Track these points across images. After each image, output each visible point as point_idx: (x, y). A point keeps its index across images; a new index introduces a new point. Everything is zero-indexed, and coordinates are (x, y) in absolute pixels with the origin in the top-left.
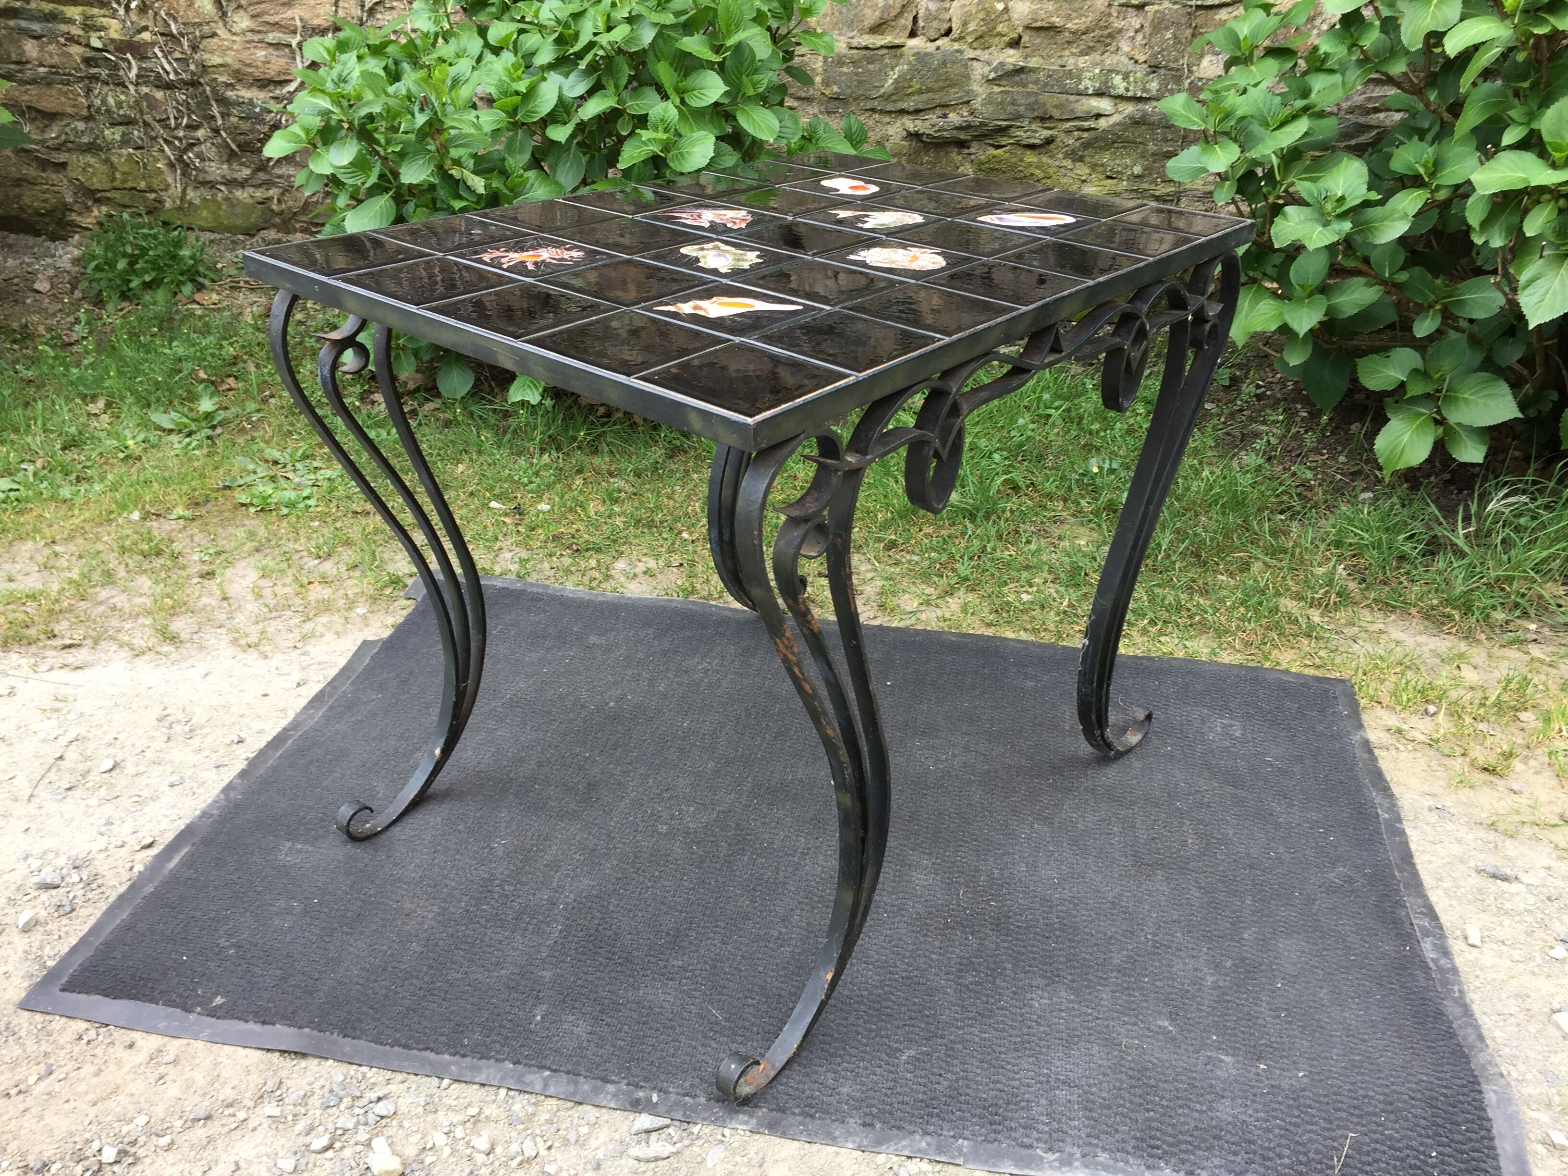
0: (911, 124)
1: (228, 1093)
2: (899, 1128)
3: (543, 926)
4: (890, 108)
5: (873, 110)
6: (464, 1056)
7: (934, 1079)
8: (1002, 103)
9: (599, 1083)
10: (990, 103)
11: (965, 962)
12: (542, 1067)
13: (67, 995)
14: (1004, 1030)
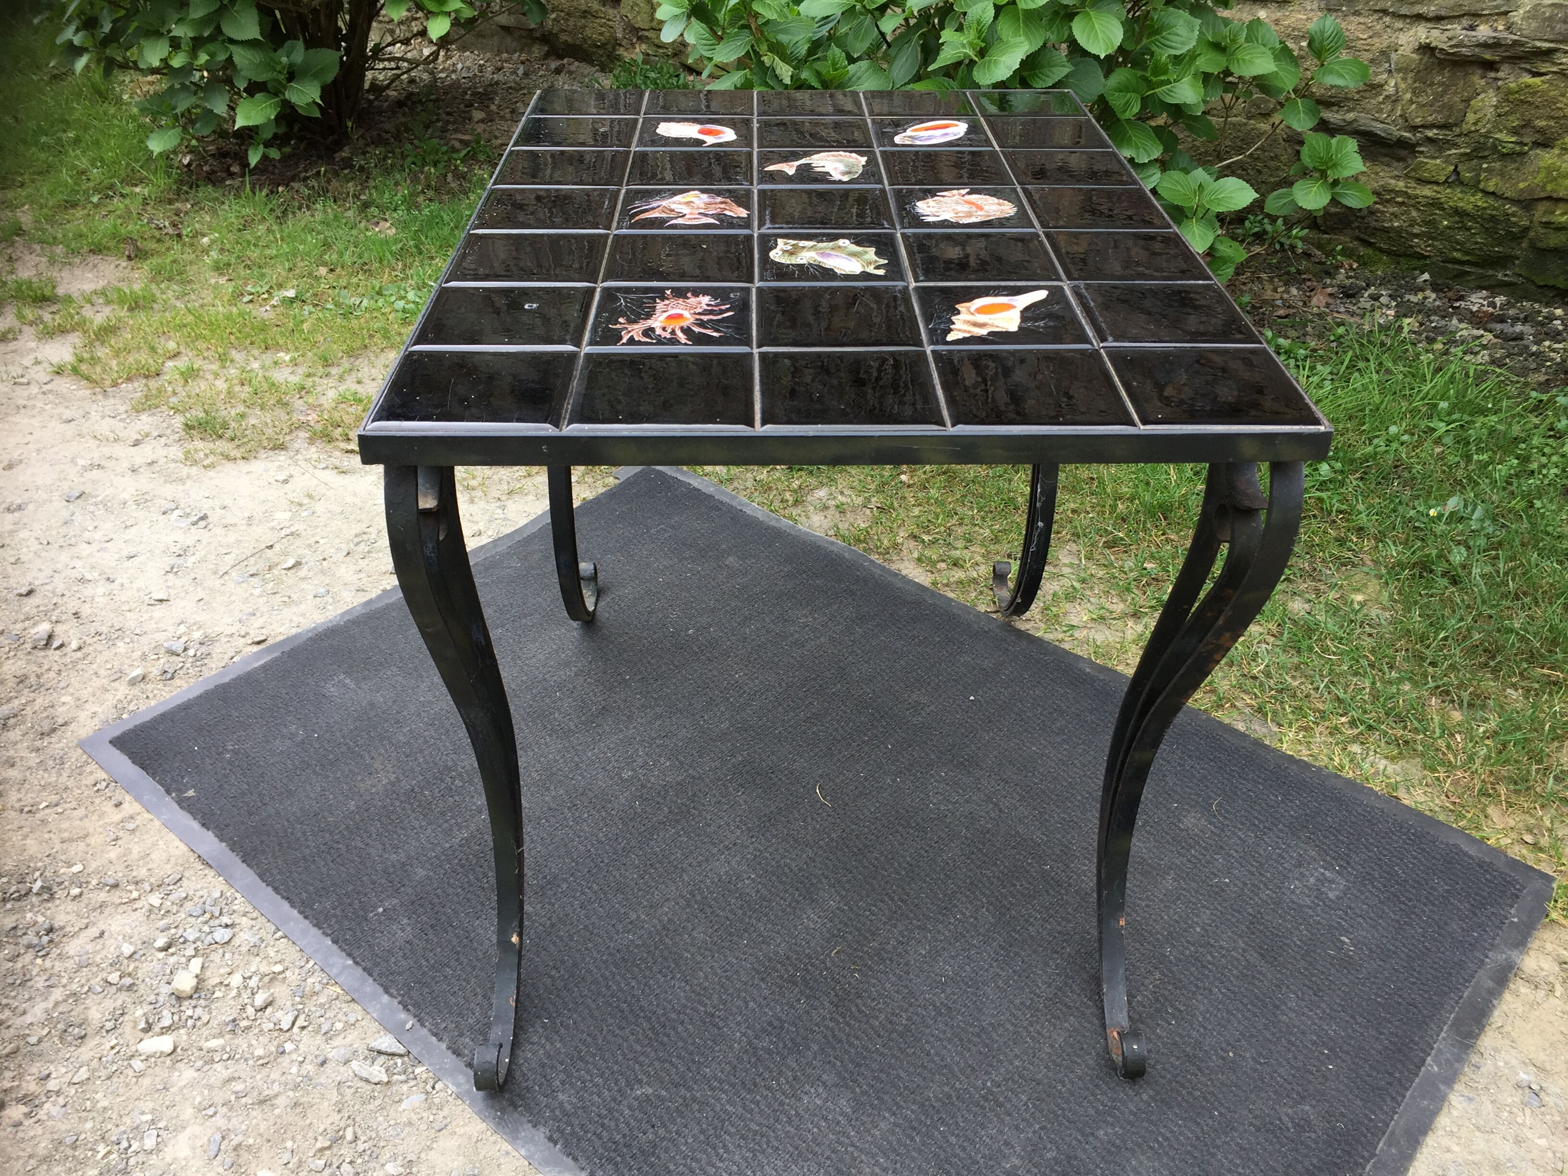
0: (1422, 33)
1: (142, 873)
2: (575, 1159)
3: (455, 829)
4: (1404, 10)
5: (1385, 12)
6: (306, 917)
7: (644, 1126)
8: (1551, 18)
9: (380, 990)
10: (1534, 17)
11: (776, 1023)
12: (349, 955)
13: (111, 747)
14: (751, 1112)
